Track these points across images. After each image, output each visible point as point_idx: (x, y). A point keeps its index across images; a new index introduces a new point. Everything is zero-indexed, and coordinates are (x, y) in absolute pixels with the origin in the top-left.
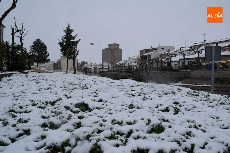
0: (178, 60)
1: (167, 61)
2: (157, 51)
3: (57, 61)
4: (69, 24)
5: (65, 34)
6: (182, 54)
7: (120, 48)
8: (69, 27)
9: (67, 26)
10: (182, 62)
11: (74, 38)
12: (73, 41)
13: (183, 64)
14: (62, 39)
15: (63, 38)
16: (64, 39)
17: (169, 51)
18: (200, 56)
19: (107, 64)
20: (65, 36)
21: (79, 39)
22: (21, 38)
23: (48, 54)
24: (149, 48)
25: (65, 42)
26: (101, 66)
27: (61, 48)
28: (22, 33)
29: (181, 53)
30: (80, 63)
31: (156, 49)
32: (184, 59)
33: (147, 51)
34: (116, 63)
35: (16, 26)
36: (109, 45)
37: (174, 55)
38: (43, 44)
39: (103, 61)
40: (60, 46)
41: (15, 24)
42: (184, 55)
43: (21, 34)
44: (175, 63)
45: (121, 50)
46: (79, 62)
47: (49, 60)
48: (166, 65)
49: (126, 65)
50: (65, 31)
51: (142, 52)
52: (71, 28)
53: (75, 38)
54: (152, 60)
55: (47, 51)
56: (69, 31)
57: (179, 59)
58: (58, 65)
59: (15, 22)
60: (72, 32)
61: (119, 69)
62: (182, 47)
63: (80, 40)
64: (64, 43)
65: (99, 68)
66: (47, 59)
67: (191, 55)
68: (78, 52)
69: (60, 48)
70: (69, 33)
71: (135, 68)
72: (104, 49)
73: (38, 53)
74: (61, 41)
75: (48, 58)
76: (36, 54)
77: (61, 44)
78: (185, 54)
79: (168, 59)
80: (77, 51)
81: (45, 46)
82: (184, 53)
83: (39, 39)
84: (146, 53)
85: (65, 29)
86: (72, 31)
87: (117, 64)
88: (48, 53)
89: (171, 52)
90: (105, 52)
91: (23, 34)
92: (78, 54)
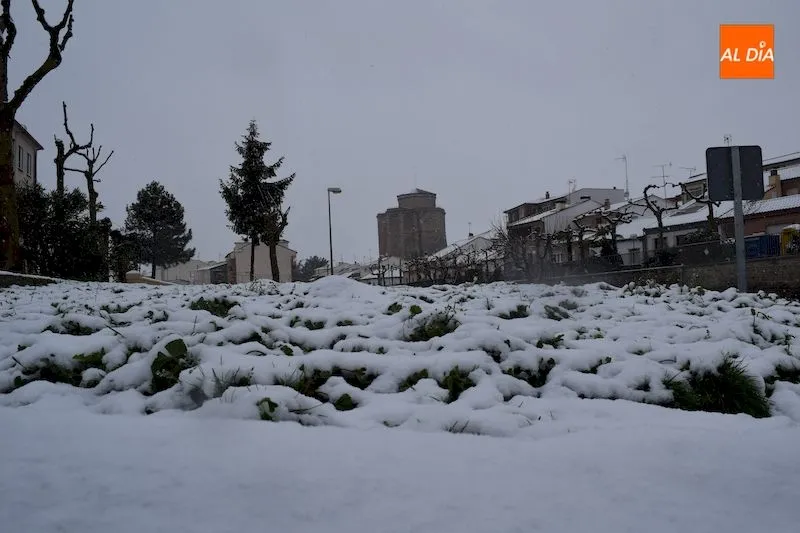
0: (640, 233)
1: (600, 238)
2: (567, 206)
3: (223, 260)
4: (252, 126)
5: (243, 160)
6: (653, 210)
7: (437, 206)
8: (253, 133)
9: (248, 134)
10: (656, 240)
11: (271, 172)
12: (269, 180)
13: (659, 246)
14: (233, 178)
15: (235, 174)
16: (238, 177)
17: (607, 204)
18: (715, 216)
19: (395, 261)
20: (240, 167)
21: (287, 175)
22: (89, 175)
23: (187, 232)
24: (536, 198)
25: (244, 186)
26: (376, 272)
27: (228, 208)
28: (91, 157)
29: (649, 206)
30: (303, 263)
31: (563, 200)
32: (661, 229)
33: (531, 209)
34: (426, 257)
35: (69, 133)
36: (401, 198)
37: (626, 217)
38: (169, 200)
39: (383, 250)
40: (224, 200)
41: (66, 124)
42: (658, 214)
43: (91, 163)
44: (631, 246)
45: (442, 212)
46: (297, 263)
47: (192, 253)
48: (598, 251)
49: (458, 261)
50: (240, 150)
51: (513, 213)
52: (260, 139)
53: (276, 172)
54: (550, 238)
55: (184, 221)
56: (254, 150)
57: (645, 230)
58: (226, 272)
59: (66, 120)
60: (266, 153)
61: (438, 278)
62: (650, 186)
63: (293, 176)
64: (240, 192)
65: (367, 277)
66: (186, 249)
67: (683, 213)
68: (285, 217)
69: (225, 206)
70: (253, 156)
71: (492, 269)
72: (383, 211)
73: (154, 231)
74: (229, 183)
75: (189, 246)
76: (149, 233)
77: (228, 194)
78: (663, 210)
79: (602, 232)
80: (283, 212)
81: (178, 205)
82: (658, 208)
83: (155, 184)
84: (528, 215)
85: (241, 141)
86: (263, 147)
87: (430, 258)
88: (187, 228)
89: (613, 207)
90: (387, 221)
91: (94, 160)
92: (284, 223)
